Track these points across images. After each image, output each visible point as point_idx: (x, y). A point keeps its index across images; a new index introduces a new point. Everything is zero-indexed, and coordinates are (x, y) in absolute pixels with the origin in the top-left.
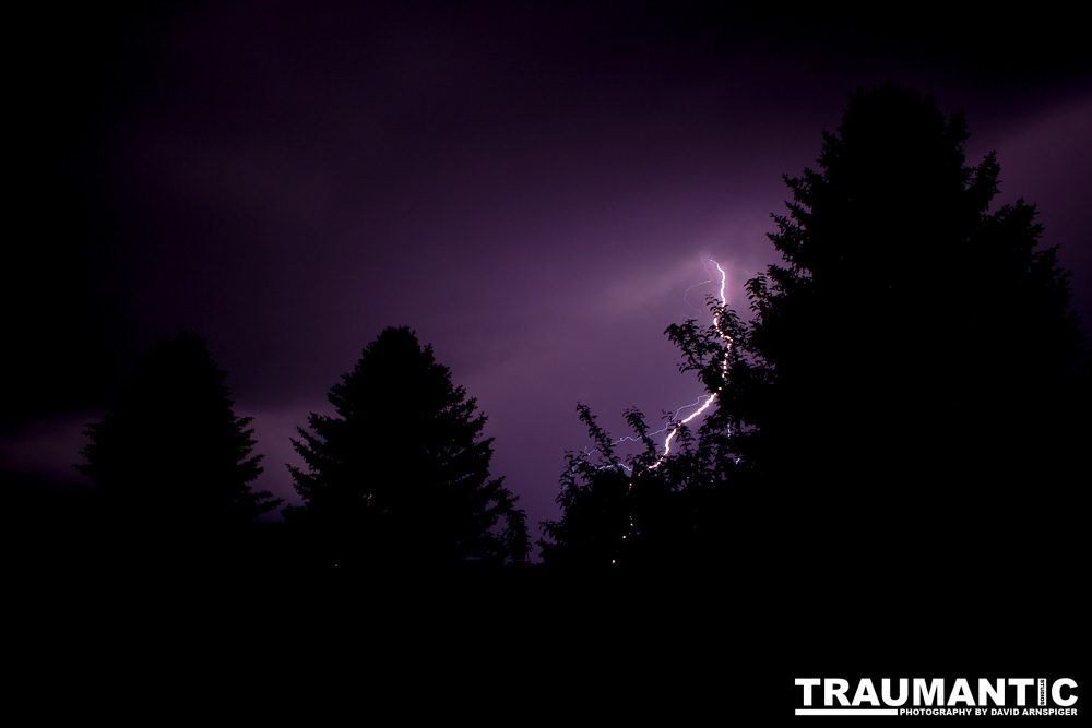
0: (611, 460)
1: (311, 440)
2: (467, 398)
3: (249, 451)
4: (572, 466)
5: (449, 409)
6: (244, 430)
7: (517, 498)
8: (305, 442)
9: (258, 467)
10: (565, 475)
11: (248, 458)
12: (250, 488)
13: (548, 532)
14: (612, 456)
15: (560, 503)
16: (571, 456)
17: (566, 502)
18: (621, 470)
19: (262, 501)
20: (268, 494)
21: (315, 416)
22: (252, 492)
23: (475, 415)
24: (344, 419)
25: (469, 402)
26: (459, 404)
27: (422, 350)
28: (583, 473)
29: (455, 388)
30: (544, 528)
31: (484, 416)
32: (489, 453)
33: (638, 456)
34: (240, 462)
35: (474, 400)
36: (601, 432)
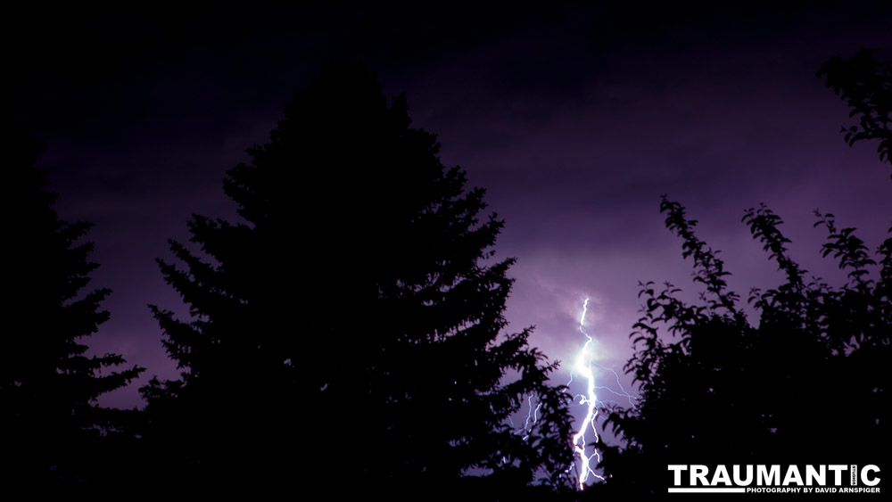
0: (723, 298)
1: (195, 264)
2: (468, 188)
3: (83, 283)
4: (652, 308)
5: (436, 208)
6: (75, 244)
7: (555, 365)
8: (183, 267)
9: (98, 311)
10: (639, 325)
11: (81, 295)
12: (83, 348)
13: (610, 425)
14: (724, 292)
15: (633, 374)
16: (651, 292)
17: (642, 372)
18: (740, 317)
19: (104, 372)
20: (117, 360)
21: (200, 219)
22: (88, 355)
23: (482, 219)
24: (252, 226)
25: (470, 196)
26: (454, 199)
27: (389, 105)
28: (673, 321)
29: (446, 171)
30: (604, 418)
31: (498, 219)
32: (506, 285)
33: (771, 292)
34: (68, 302)
35: (480, 192)
36: (704, 249)
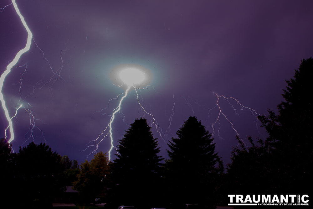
0: (244, 149)
1: (172, 144)
2: (209, 133)
3: (157, 146)
4: (234, 150)
5: (205, 136)
6: (155, 141)
7: (221, 158)
8: (170, 144)
9: (159, 150)
10: (232, 152)
11: (157, 148)
12: (157, 155)
14: (244, 148)
17: (232, 159)
18: (246, 151)
19: (160, 158)
20: (162, 157)
21: (173, 138)
22: (158, 156)
23: (211, 137)
24: (180, 138)
25: (210, 135)
26: (207, 135)
27: (198, 122)
28: (237, 152)
29: (206, 131)
30: (227, 165)
31: (213, 138)
32: (215, 147)
33: (250, 148)
34: (155, 149)
36: (241, 142)
